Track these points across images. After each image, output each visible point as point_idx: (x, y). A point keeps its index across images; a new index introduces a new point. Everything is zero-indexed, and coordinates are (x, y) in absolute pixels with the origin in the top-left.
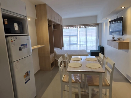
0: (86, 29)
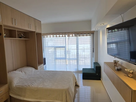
0: (77, 38)
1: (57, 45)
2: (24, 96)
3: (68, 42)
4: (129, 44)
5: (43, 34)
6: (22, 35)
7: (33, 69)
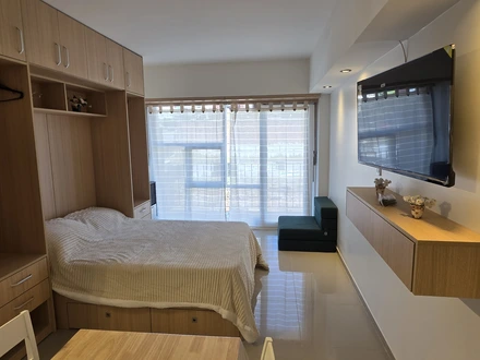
1: (195, 140)
2: (101, 293)
3: (232, 129)
4: (432, 140)
5: (148, 100)
6: (83, 102)
7: (119, 216)
